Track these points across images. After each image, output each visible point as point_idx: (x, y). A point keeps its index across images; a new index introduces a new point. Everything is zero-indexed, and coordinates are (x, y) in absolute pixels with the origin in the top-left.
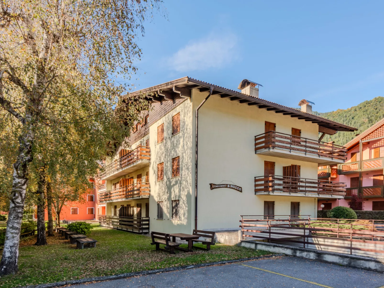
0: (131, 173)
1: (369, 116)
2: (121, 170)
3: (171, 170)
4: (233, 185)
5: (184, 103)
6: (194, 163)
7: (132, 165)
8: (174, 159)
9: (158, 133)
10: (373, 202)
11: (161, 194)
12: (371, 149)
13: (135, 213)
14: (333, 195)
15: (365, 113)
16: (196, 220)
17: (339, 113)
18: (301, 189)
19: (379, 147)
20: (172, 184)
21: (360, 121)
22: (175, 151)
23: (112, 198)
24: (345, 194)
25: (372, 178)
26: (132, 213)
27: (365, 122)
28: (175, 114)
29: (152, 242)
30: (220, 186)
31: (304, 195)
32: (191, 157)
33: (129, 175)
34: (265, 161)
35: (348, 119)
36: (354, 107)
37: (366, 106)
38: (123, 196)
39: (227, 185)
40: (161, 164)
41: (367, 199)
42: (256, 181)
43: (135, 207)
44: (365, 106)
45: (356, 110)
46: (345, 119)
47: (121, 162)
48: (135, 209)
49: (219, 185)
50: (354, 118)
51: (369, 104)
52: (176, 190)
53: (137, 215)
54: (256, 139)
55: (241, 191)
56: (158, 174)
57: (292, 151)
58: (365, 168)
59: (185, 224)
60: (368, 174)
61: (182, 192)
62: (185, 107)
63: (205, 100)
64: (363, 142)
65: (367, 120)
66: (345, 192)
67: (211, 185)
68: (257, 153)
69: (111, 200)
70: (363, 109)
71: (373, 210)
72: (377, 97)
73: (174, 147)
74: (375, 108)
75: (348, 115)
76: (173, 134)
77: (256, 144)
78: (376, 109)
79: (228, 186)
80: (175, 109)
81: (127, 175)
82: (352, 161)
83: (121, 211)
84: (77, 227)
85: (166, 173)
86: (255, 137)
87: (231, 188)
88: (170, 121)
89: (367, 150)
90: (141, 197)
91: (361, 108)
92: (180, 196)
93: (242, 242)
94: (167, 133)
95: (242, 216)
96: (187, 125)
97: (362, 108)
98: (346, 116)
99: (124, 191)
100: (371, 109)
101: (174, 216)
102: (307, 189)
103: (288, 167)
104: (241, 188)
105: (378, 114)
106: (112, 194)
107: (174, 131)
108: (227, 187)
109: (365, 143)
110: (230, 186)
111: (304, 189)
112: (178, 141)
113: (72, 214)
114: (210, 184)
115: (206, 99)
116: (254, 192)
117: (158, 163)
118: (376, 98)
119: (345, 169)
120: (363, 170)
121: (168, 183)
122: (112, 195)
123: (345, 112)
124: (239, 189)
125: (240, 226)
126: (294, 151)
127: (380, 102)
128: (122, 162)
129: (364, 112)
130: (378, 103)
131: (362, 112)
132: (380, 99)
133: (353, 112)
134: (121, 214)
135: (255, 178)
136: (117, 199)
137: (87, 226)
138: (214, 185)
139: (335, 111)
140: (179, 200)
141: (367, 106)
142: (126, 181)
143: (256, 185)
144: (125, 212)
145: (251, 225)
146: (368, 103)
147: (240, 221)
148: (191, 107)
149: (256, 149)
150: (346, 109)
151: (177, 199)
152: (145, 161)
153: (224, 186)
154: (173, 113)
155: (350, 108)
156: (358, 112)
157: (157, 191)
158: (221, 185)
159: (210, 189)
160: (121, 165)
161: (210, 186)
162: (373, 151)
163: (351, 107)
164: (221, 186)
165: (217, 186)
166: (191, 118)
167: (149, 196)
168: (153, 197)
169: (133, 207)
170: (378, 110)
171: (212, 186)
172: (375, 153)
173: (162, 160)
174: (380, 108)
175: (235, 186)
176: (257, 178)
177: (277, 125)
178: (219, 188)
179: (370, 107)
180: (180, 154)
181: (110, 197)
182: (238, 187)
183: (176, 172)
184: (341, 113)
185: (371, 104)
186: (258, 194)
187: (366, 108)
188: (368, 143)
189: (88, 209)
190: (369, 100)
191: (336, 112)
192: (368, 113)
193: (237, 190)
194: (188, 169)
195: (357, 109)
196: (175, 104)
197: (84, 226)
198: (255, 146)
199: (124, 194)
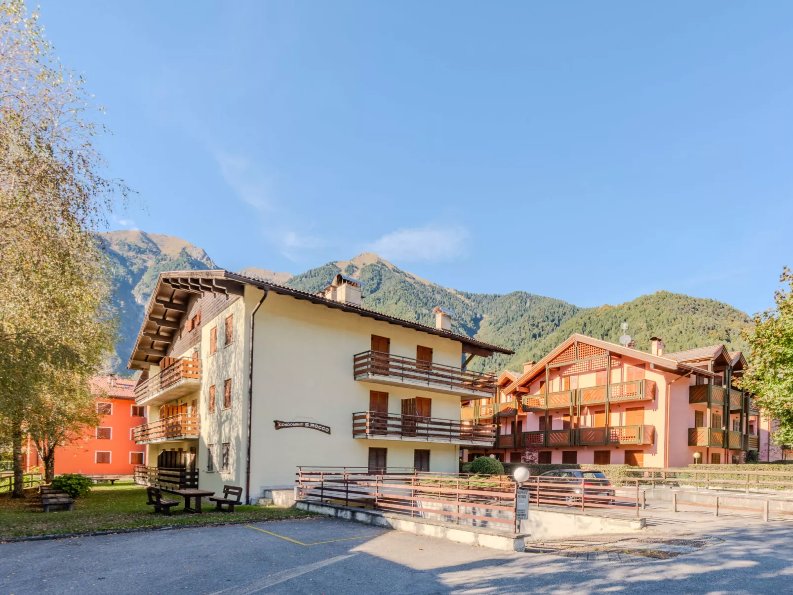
0: (184, 396)
1: (648, 320)
2: (162, 392)
3: (222, 398)
4: (315, 424)
5: (236, 302)
6: (247, 391)
7: (175, 386)
8: (226, 382)
9: (211, 340)
10: (564, 452)
11: (212, 434)
12: (561, 377)
13: (188, 462)
14: (474, 442)
15: (642, 314)
16: (248, 472)
17: (606, 310)
18: (420, 431)
19: (569, 376)
20: (223, 420)
21: (635, 326)
22: (227, 372)
23: (150, 437)
24: (494, 439)
25: (562, 418)
26: (183, 461)
27: (643, 328)
28: (227, 316)
29: (148, 501)
30: (291, 425)
31: (426, 441)
32: (242, 382)
33: (183, 399)
34: (371, 391)
35: (618, 322)
36: (628, 303)
37: (645, 304)
38: (163, 434)
39: (304, 423)
40: (213, 386)
41: (557, 448)
42: (355, 418)
43: (188, 452)
44: (643, 303)
45: (630, 309)
46: (614, 320)
47: (161, 377)
48: (188, 455)
49: (290, 423)
50: (627, 320)
51: (649, 301)
52: (226, 428)
53: (191, 466)
54: (355, 360)
55: (329, 433)
56: (210, 404)
57: (404, 378)
58: (553, 405)
59: (234, 479)
60: (557, 412)
61: (232, 433)
62: (238, 309)
63: (259, 303)
64: (550, 367)
65: (645, 324)
66: (494, 437)
67: (276, 422)
68: (357, 379)
69: (150, 440)
70: (640, 308)
71: (563, 462)
72: (660, 291)
73: (226, 364)
74: (657, 307)
75: (618, 315)
76: (226, 344)
77: (355, 367)
78: (658, 309)
79: (307, 425)
80: (227, 309)
81: (178, 399)
82: (541, 392)
83: (162, 459)
84: (61, 482)
85: (218, 403)
86: (355, 356)
87: (312, 428)
88: (223, 326)
89: (557, 380)
90: (183, 437)
91: (637, 306)
92: (229, 439)
93: (298, 501)
94: (220, 343)
95: (300, 467)
96: (239, 336)
97: (639, 306)
98: (616, 317)
99: (163, 426)
100: (651, 308)
101: (225, 468)
102: (430, 432)
103: (410, 399)
104: (329, 428)
105: (660, 318)
106: (150, 429)
107: (227, 342)
108: (304, 426)
109: (554, 368)
110: (310, 425)
111: (425, 432)
112: (230, 356)
113: (97, 462)
114: (274, 421)
115: (262, 302)
116: (352, 435)
117: (209, 386)
118: (658, 293)
119: (532, 405)
120: (551, 406)
121: (219, 417)
122: (150, 432)
123: (615, 310)
124: (327, 430)
125: (297, 481)
126: (408, 379)
127: (663, 299)
128: (163, 380)
129: (641, 312)
130: (661, 300)
131: (638, 311)
132: (663, 294)
133: (626, 311)
134: (162, 462)
135: (354, 414)
136: (156, 438)
137: (81, 481)
138: (282, 422)
139: (601, 307)
140: (229, 443)
141: (645, 302)
142: (173, 409)
143: (354, 425)
144: (169, 459)
145: (312, 479)
146: (647, 298)
147: (297, 474)
148: (244, 311)
149: (356, 374)
150: (616, 305)
151: (227, 442)
152: (192, 381)
153: (299, 424)
154: (226, 314)
155: (621, 305)
156: (632, 312)
157: (207, 430)
158: (294, 423)
159: (274, 428)
160: (161, 383)
161: (274, 424)
162: (563, 380)
163: (623, 303)
164: (294, 425)
165: (286, 425)
166: (243, 327)
167: (199, 436)
168: (202, 438)
169: (185, 452)
170: (660, 311)
171: (278, 425)
172: (566, 383)
173: (214, 383)
174: (663, 308)
175: (319, 425)
176: (356, 415)
177: (391, 342)
178: (290, 427)
179: (649, 306)
180: (231, 376)
181: (147, 435)
182: (323, 426)
183: (227, 402)
184: (608, 311)
185: (652, 300)
186: (356, 437)
187: (645, 306)
188: (559, 369)
189: (132, 454)
190: (648, 294)
191: (602, 309)
192: (647, 314)
193: (321, 430)
194: (238, 398)
195: (632, 307)
196: (227, 301)
197: (77, 481)
198: (354, 369)
199: (163, 432)
